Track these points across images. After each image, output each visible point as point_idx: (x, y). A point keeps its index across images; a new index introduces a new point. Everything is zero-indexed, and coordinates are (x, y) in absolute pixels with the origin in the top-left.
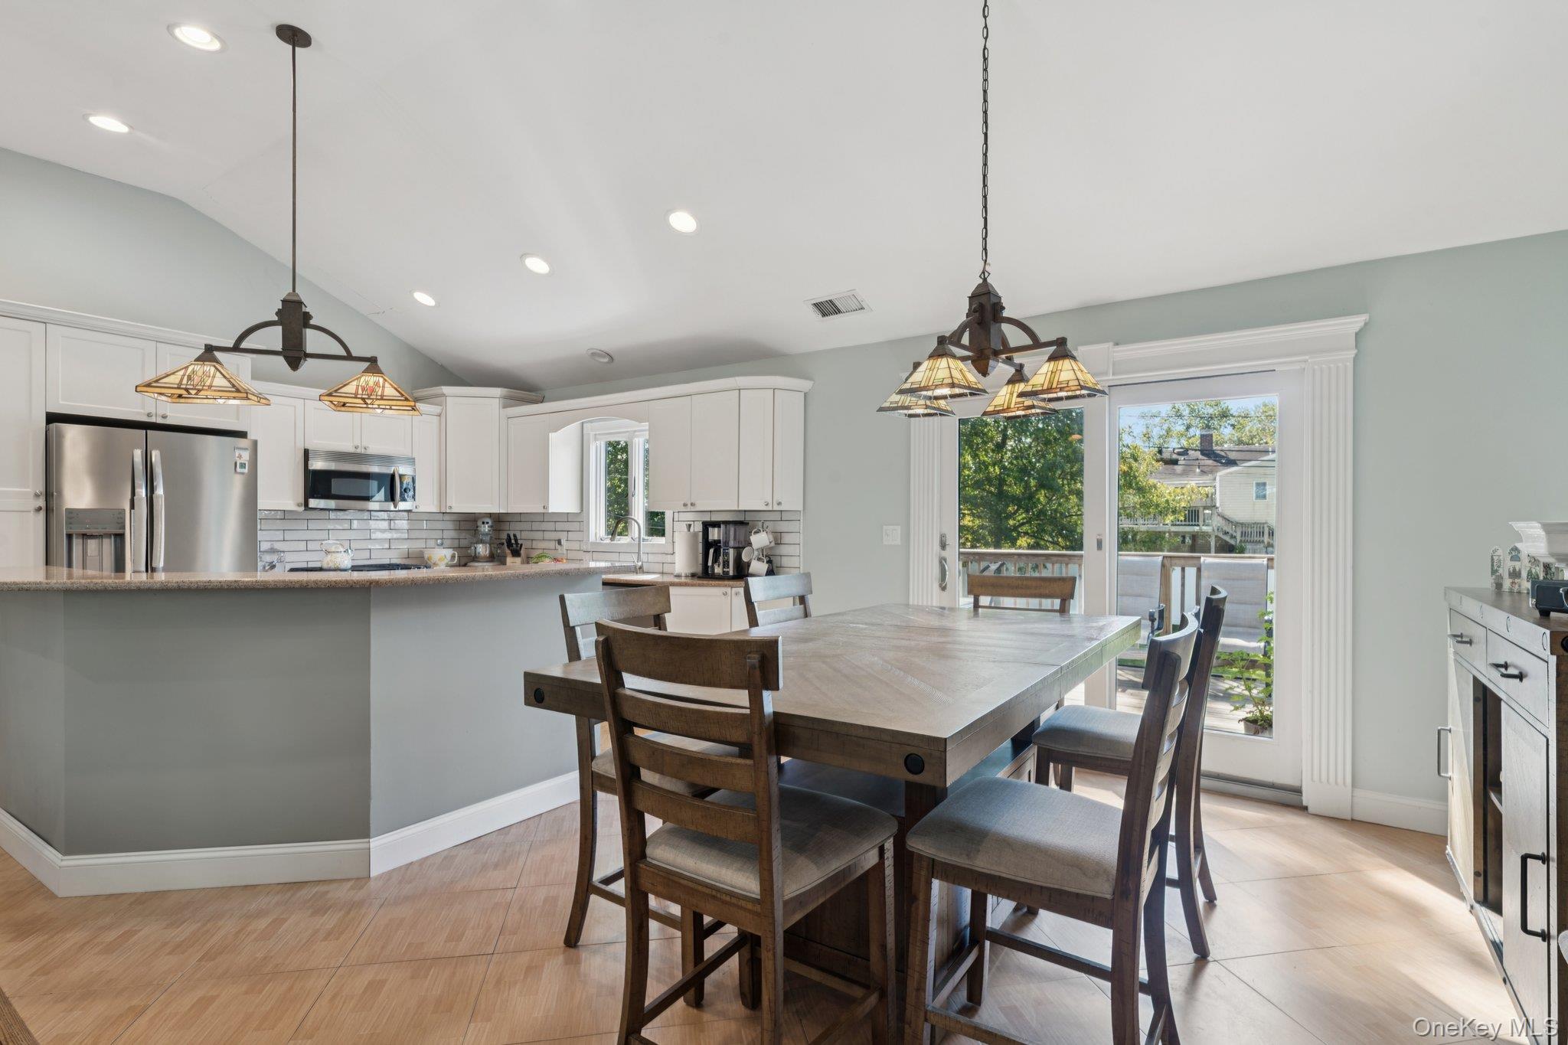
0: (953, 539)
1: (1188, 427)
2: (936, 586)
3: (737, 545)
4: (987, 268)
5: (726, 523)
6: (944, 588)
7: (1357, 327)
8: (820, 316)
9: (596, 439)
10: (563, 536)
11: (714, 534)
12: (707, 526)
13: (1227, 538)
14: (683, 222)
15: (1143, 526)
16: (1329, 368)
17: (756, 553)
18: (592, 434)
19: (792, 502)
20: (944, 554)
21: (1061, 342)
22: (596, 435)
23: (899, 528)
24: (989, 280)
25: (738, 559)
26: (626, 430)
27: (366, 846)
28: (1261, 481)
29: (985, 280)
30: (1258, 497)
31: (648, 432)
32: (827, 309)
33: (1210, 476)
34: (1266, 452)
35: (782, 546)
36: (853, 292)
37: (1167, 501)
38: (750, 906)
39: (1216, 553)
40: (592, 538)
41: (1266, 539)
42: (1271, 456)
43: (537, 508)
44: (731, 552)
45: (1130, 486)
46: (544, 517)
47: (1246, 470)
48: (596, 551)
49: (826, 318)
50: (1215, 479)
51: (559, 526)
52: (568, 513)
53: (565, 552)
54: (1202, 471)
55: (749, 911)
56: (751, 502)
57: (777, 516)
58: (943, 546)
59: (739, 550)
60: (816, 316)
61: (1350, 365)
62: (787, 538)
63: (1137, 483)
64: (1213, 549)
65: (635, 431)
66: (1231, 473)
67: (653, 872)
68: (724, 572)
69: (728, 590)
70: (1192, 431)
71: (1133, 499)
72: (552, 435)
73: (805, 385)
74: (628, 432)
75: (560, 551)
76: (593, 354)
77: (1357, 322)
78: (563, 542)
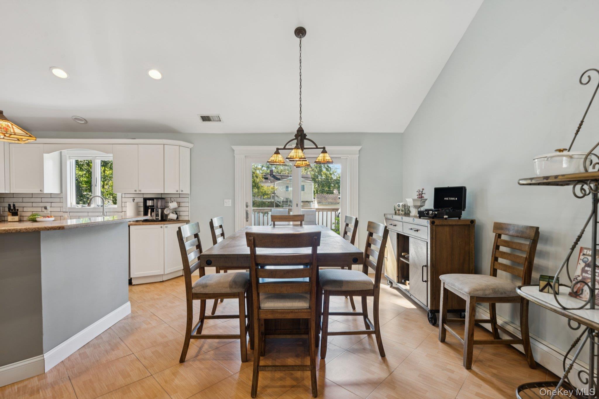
0: (250, 204)
1: (263, 167)
2: (245, 220)
3: (162, 208)
4: (301, 123)
5: (156, 198)
6: (247, 221)
7: (359, 149)
8: (202, 121)
9: (70, 159)
10: (48, 205)
11: (149, 203)
12: (145, 200)
13: (278, 203)
14: (155, 74)
15: (258, 199)
16: (352, 159)
17: (171, 211)
18: (68, 156)
19: (187, 191)
20: (248, 209)
21: (324, 148)
22: (70, 156)
23: (230, 200)
24: (302, 126)
25: (162, 213)
26: (91, 156)
27: (42, 358)
28: (287, 185)
29: (301, 126)
30: (286, 191)
31: (112, 158)
32: (206, 119)
33: (273, 184)
34: (288, 176)
35: (180, 208)
36: (219, 115)
37: (265, 191)
38: (305, 311)
39: (275, 207)
40: (69, 205)
41: (289, 203)
42: (290, 178)
43: (36, 191)
44: (160, 210)
45: (256, 186)
46: (41, 196)
47: (283, 182)
48: (72, 212)
49: (204, 122)
50: (274, 184)
51: (44, 200)
52: (51, 193)
53: (49, 213)
54: (271, 182)
55: (305, 312)
56: (170, 189)
57: (178, 196)
58: (247, 206)
59: (163, 210)
60: (200, 120)
61: (358, 158)
62: (182, 204)
63: (258, 185)
64: (275, 206)
65: (96, 157)
66: (280, 183)
67: (266, 311)
68: (156, 218)
69: (162, 226)
70: (264, 168)
71: (256, 190)
72: (45, 155)
73: (191, 145)
74: (92, 156)
75: (45, 212)
76: (75, 118)
77: (359, 148)
78: (48, 208)
